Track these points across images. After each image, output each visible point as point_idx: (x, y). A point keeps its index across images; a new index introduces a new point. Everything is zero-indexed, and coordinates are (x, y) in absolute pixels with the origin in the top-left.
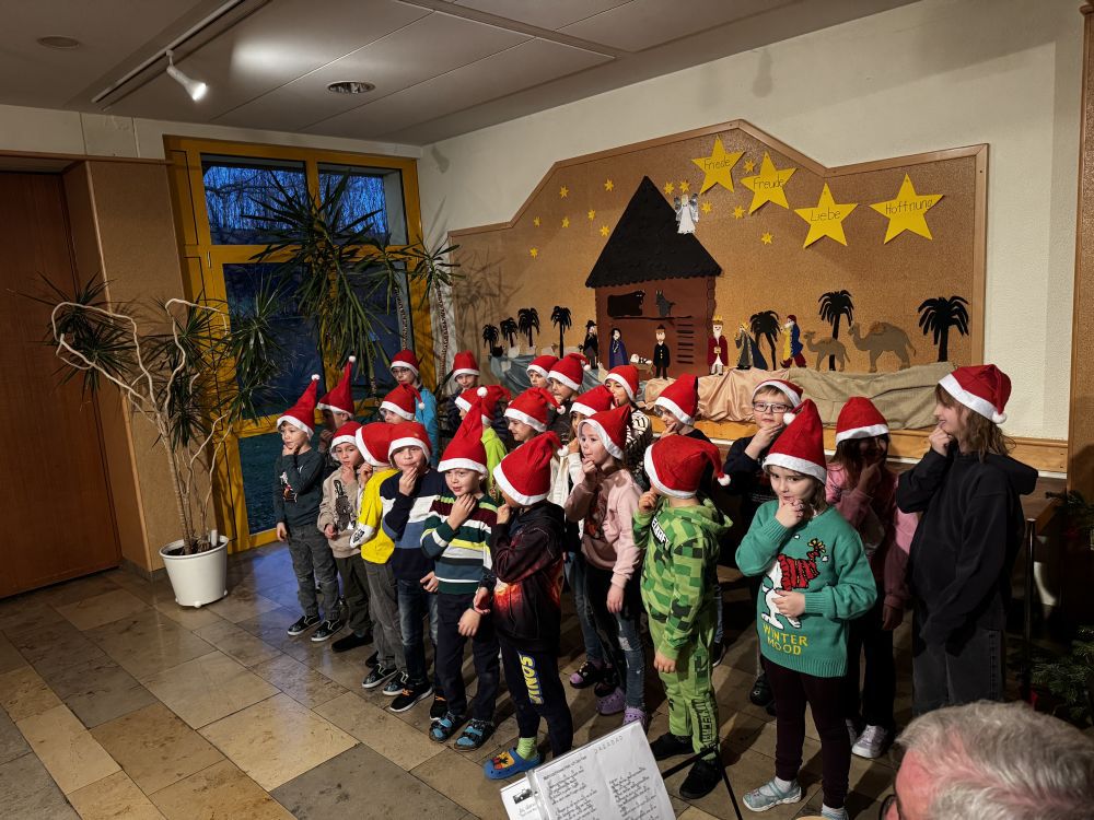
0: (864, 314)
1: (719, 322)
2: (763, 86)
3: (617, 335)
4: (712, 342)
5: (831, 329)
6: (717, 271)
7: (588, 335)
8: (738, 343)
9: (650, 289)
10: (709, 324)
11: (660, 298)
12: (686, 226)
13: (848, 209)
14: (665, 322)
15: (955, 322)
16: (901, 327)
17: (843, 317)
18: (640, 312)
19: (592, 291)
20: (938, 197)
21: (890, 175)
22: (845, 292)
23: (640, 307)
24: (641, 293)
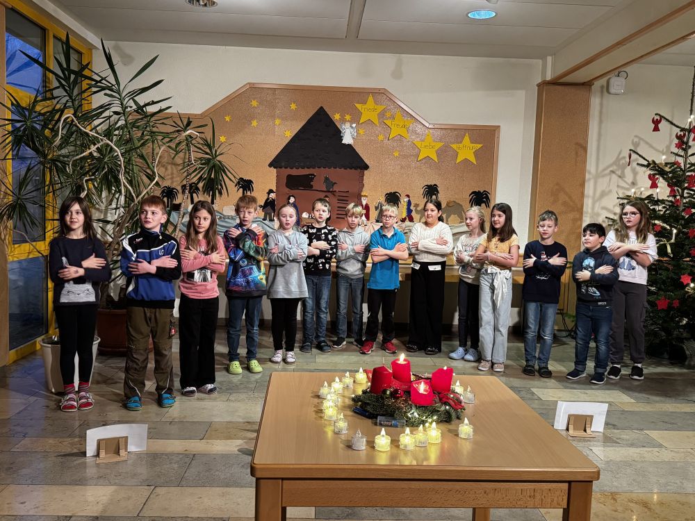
0: (443, 196)
1: (365, 196)
2: (397, 74)
3: (292, 200)
6: (366, 167)
7: (268, 199)
8: (376, 208)
9: (320, 174)
10: (359, 196)
11: (327, 179)
12: (347, 139)
13: (439, 145)
15: (484, 202)
18: (312, 186)
19: (274, 171)
20: (480, 146)
21: (459, 132)
22: (435, 185)
23: (312, 183)
24: (313, 175)
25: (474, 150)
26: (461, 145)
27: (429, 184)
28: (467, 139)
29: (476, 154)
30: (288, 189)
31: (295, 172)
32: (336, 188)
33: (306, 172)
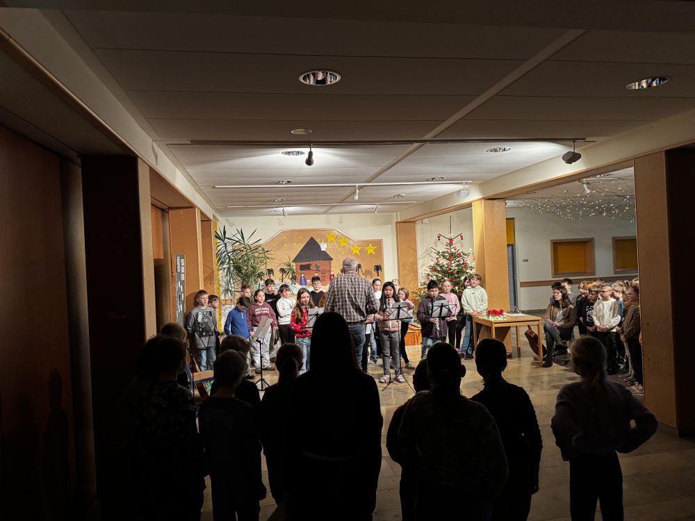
0: (363, 268)
1: (332, 271)
2: (341, 222)
3: (303, 275)
4: (331, 276)
6: (332, 259)
9: (313, 263)
10: (330, 271)
11: (316, 265)
12: (323, 249)
13: (360, 248)
14: (318, 271)
15: (380, 269)
19: (295, 263)
20: (376, 248)
21: (367, 243)
23: (310, 268)
24: (310, 264)
26: (368, 248)
28: (370, 246)
29: (375, 251)
31: (303, 264)
32: (320, 269)
33: (307, 263)
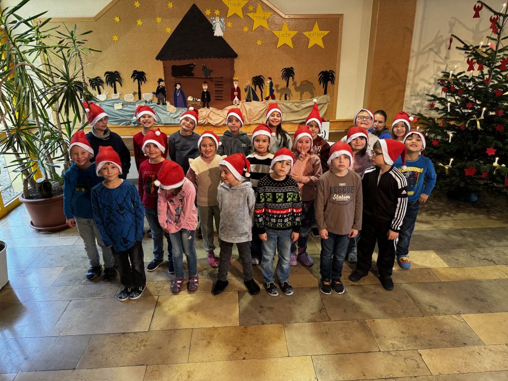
0: (298, 77)
1: (236, 80)
4: (233, 90)
5: (285, 83)
6: (236, 56)
7: (159, 87)
8: (246, 90)
9: (199, 64)
10: (232, 81)
11: (204, 68)
12: (218, 32)
13: (294, 33)
15: (330, 80)
16: (312, 82)
17: (291, 78)
18: (193, 75)
20: (326, 32)
21: (310, 21)
22: (291, 68)
23: (192, 72)
24: (193, 64)
25: (322, 37)
26: (312, 33)
27: (287, 67)
30: (174, 78)
32: (213, 75)
